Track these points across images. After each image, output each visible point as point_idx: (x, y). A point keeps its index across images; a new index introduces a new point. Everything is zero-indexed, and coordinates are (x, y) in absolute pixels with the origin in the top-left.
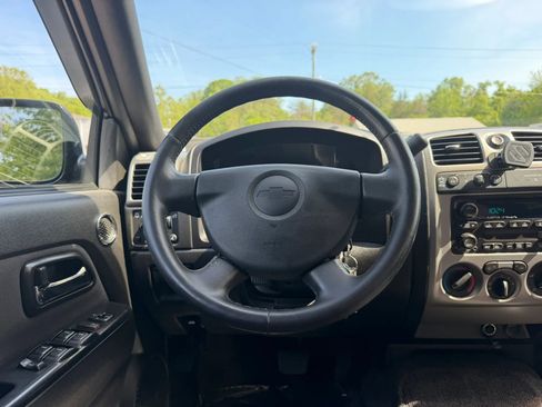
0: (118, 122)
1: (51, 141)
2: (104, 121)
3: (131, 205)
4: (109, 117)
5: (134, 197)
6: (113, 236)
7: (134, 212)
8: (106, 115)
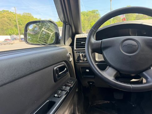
0: (71, 26)
1: (52, 32)
2: (67, 26)
3: (76, 50)
4: (68, 24)
5: (76, 48)
6: (71, 59)
7: (76, 52)
8: (67, 23)
